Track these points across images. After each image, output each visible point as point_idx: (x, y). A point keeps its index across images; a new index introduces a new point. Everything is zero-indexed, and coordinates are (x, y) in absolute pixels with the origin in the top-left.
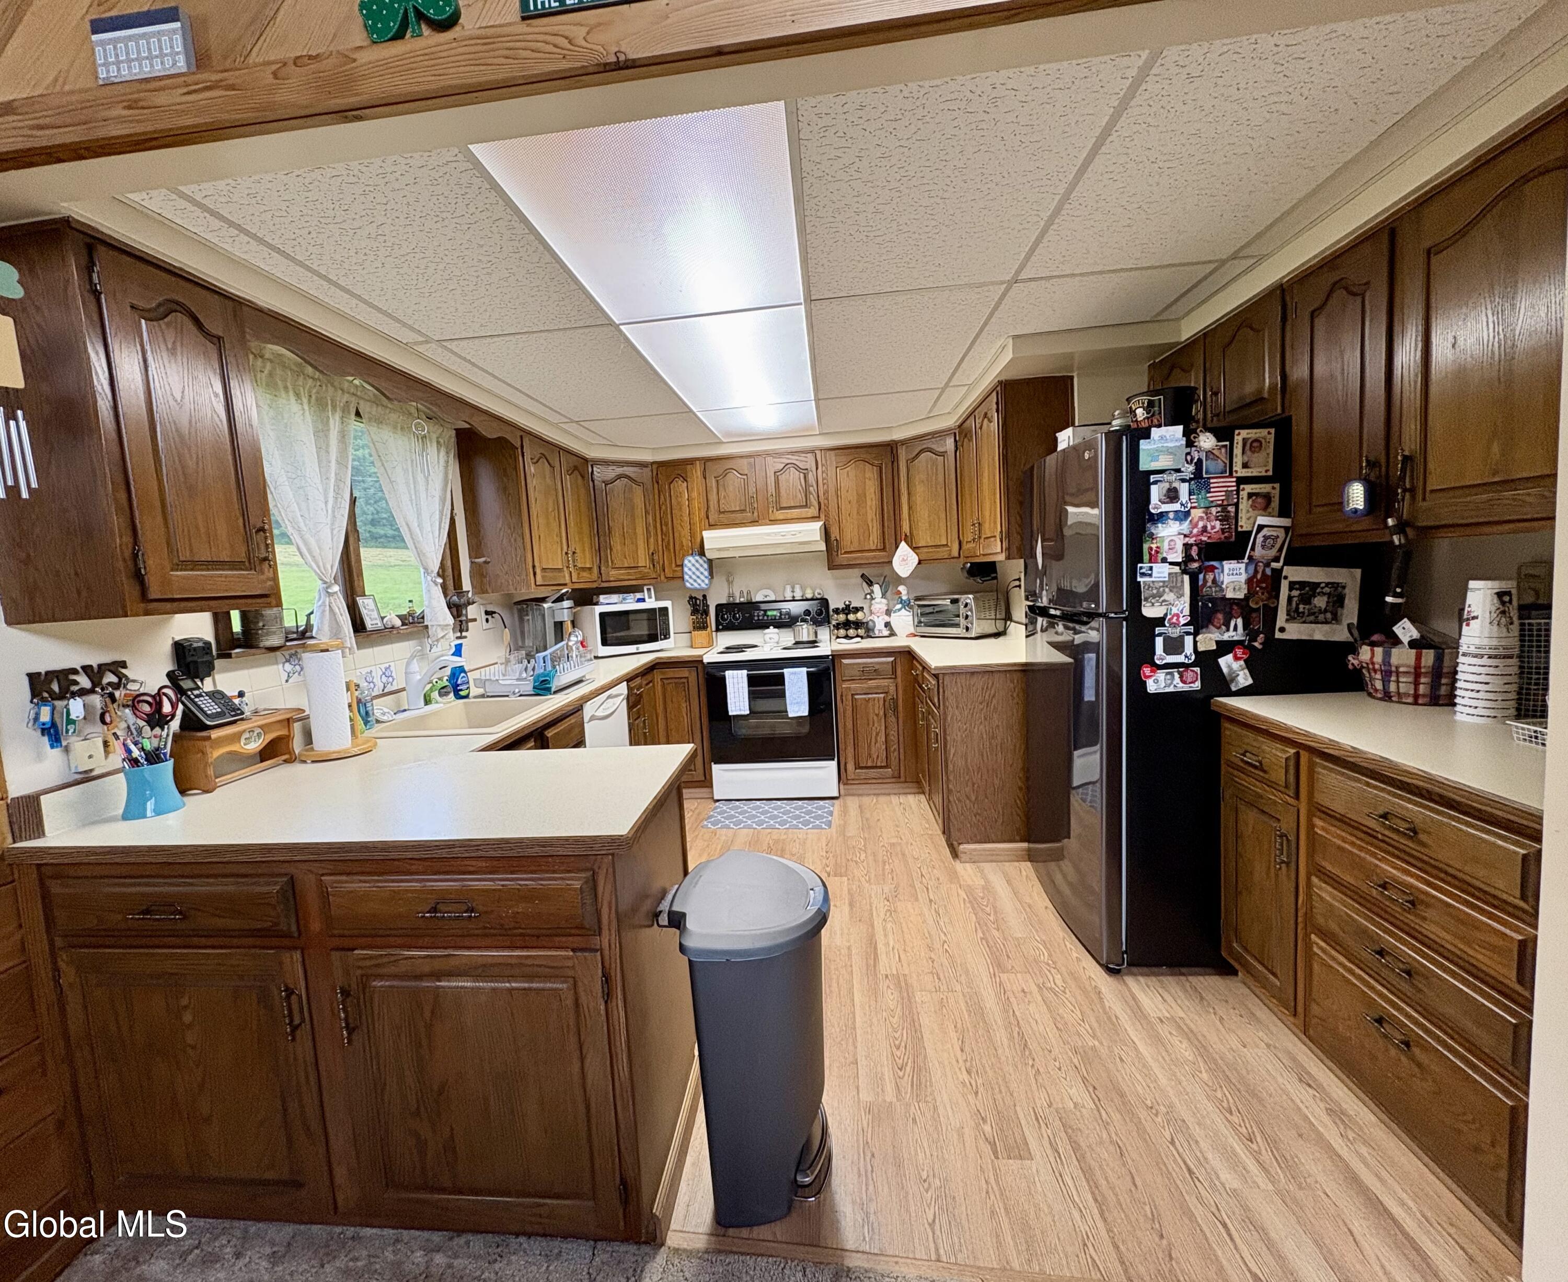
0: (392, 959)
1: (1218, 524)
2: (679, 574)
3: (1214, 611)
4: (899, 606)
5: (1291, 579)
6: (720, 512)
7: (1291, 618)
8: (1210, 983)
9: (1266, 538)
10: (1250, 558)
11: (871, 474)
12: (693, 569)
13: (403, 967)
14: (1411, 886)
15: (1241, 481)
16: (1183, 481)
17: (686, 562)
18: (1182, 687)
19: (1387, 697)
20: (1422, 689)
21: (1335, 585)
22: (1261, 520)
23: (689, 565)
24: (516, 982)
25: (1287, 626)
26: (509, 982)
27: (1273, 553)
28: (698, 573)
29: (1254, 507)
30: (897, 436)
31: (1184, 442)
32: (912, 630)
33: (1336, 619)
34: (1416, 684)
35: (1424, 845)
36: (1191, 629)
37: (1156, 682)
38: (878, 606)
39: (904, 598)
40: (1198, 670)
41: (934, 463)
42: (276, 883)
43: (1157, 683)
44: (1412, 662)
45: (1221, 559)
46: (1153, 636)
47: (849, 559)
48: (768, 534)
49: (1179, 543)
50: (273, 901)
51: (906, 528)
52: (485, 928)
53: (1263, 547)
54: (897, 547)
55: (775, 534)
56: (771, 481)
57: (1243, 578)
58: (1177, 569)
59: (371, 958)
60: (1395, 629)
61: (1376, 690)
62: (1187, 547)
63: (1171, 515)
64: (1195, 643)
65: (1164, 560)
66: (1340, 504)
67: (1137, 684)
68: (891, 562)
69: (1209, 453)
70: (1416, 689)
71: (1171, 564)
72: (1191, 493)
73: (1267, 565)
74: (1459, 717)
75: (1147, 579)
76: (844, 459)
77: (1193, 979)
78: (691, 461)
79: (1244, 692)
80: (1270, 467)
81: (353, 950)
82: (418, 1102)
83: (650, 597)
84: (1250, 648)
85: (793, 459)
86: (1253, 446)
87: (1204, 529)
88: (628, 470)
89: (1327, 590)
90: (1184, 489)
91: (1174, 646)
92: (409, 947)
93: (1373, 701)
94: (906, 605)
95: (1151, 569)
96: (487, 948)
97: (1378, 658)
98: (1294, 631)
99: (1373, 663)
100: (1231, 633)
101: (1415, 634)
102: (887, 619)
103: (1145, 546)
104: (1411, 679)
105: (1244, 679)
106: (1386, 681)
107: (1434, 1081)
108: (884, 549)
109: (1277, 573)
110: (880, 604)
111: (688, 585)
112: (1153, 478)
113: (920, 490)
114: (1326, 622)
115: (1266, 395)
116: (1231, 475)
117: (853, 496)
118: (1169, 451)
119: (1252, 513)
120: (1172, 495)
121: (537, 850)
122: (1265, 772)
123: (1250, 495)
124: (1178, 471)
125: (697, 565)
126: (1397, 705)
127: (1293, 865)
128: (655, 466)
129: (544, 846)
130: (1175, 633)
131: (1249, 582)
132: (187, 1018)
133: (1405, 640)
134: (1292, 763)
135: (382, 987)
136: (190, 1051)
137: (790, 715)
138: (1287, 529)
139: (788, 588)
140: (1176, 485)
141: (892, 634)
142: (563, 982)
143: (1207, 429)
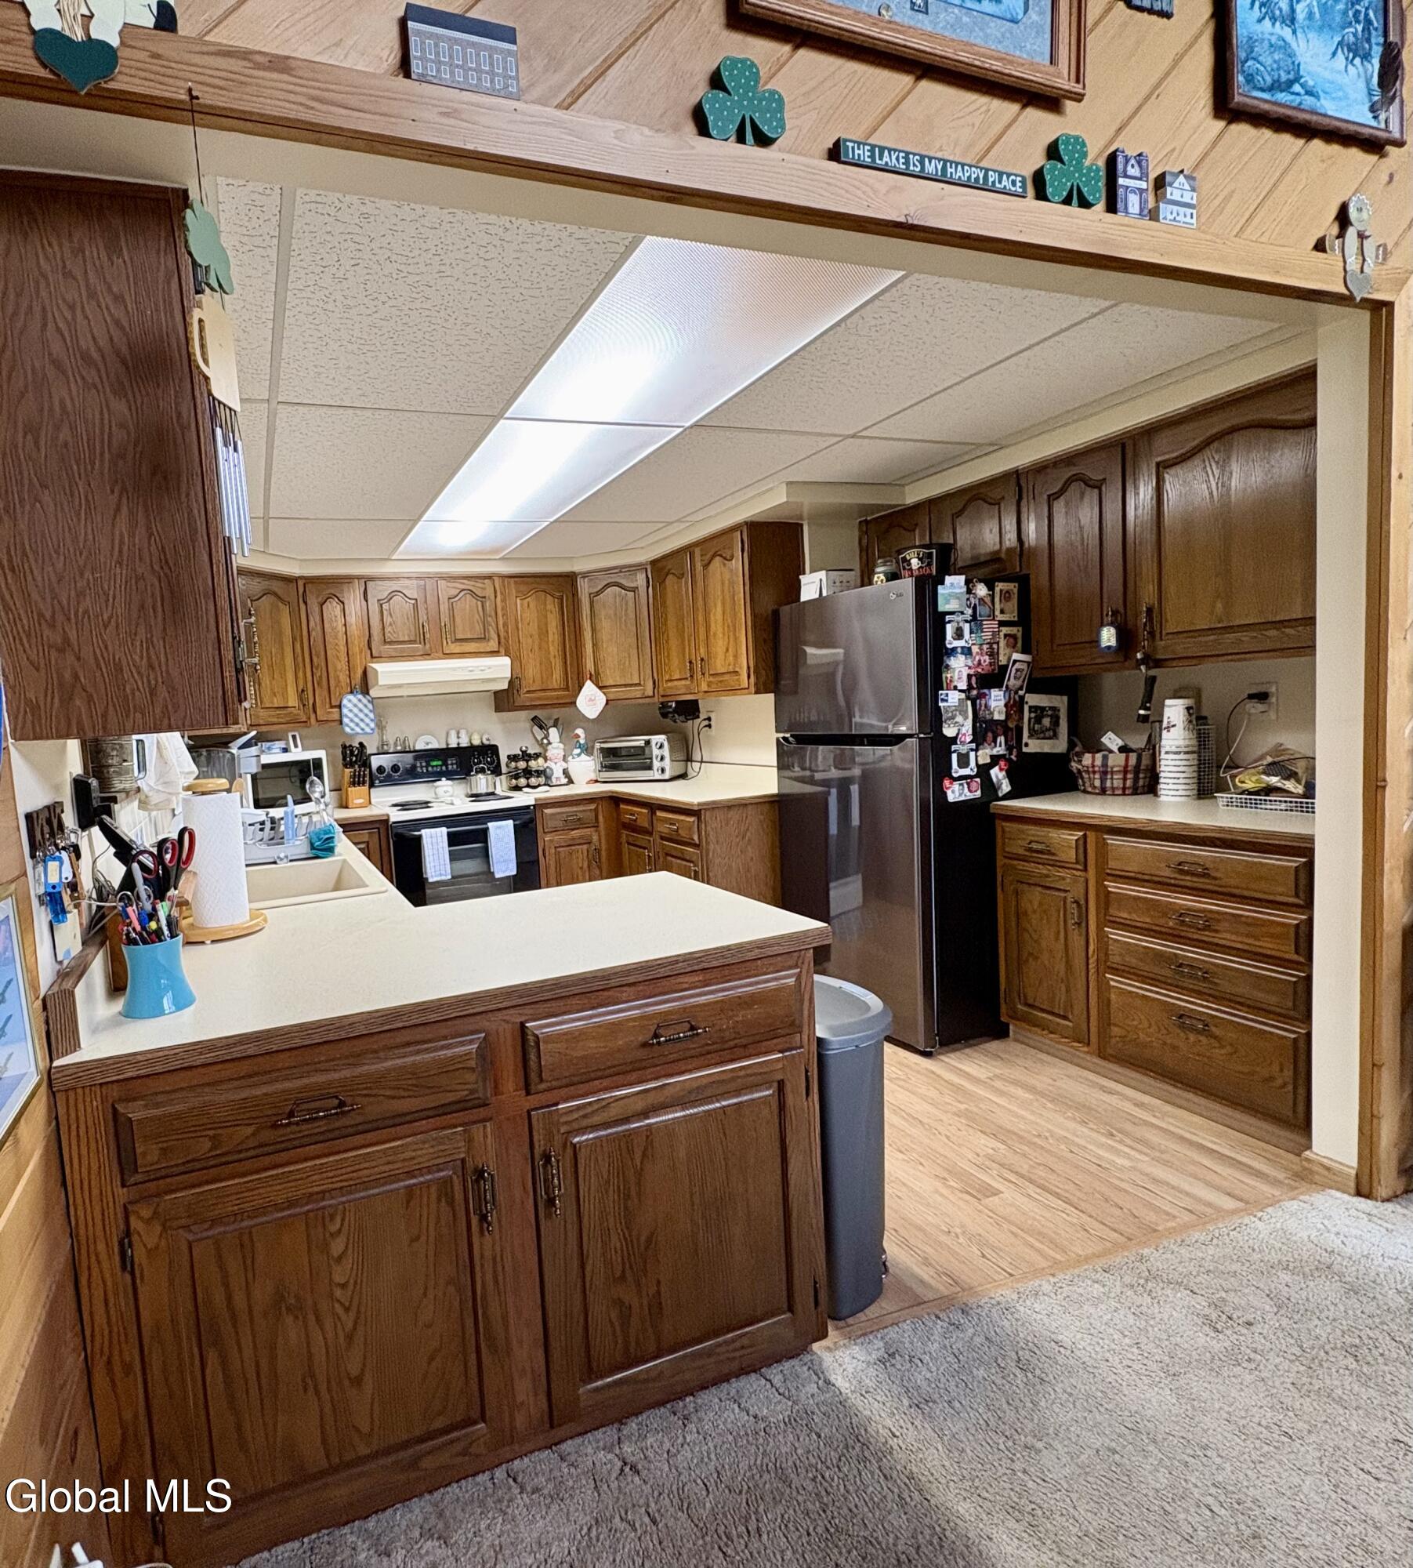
0: (604, 1103)
1: (987, 658)
2: (336, 717)
3: (986, 731)
4: (578, 751)
5: (1030, 704)
6: (385, 642)
7: (1031, 736)
8: (994, 1046)
9: (1017, 670)
10: (1007, 686)
11: (552, 605)
12: (356, 710)
13: (614, 1112)
14: (1204, 911)
15: (1002, 624)
16: (966, 621)
17: (345, 702)
18: (970, 796)
19: (1103, 791)
20: (1129, 783)
21: (1054, 709)
22: (1016, 656)
23: (350, 705)
24: (725, 1100)
25: (1029, 741)
26: (718, 1101)
27: (1019, 683)
28: (361, 715)
29: (1008, 645)
30: (577, 568)
31: (965, 589)
32: (593, 776)
33: (1055, 736)
34: (1125, 779)
35: (1215, 878)
36: (973, 746)
37: (953, 792)
38: (555, 752)
39: (582, 741)
40: (978, 780)
41: (624, 598)
42: (471, 1042)
43: (955, 793)
44: (1123, 763)
45: (990, 688)
46: (950, 753)
47: (532, 699)
48: (454, 669)
49: (965, 672)
50: (473, 1064)
51: (589, 665)
52: (708, 1045)
53: (1015, 678)
54: (581, 688)
55: (463, 669)
56: (444, 607)
57: (1002, 703)
58: (963, 696)
59: (579, 1108)
60: (1103, 740)
61: (1095, 787)
62: (969, 676)
63: (959, 650)
64: (976, 757)
65: (955, 688)
66: (1096, 641)
67: (941, 794)
68: (575, 703)
69: (981, 600)
70: (1124, 784)
71: (960, 691)
72: (971, 632)
73: (1016, 693)
74: (1163, 798)
75: (945, 704)
76: (523, 588)
77: (987, 1046)
78: (348, 579)
79: (1007, 797)
80: (1016, 614)
81: (557, 1104)
82: (624, 1264)
83: (296, 746)
84: (1009, 761)
85: (468, 584)
86: (1006, 596)
87: (979, 663)
88: (276, 586)
89: (1050, 713)
90: (966, 628)
91: (964, 761)
92: (618, 1087)
93: (1088, 796)
94: (587, 750)
95: (947, 695)
96: (697, 1069)
97: (1098, 762)
98: (1033, 746)
99: (1093, 766)
100: (998, 749)
101: (1120, 743)
102: (565, 765)
103: (944, 675)
104: (1121, 776)
105: (1006, 787)
106: (1103, 781)
107: (1231, 1045)
108: (567, 689)
109: (1022, 698)
110: (556, 749)
111: (347, 730)
112: (948, 618)
113: (605, 626)
114: (1050, 738)
115: (1003, 556)
116: (994, 619)
117: (533, 629)
118: (957, 597)
119: (1008, 651)
120: (959, 634)
121: (756, 953)
122: (1054, 854)
123: (1006, 636)
124: (962, 613)
125: (360, 706)
126: (1111, 798)
127: (1084, 925)
128: (301, 583)
129: (761, 948)
130: (963, 749)
131: (1006, 705)
132: (337, 1247)
133: (1115, 748)
134: (1081, 842)
135: (587, 1140)
136: (338, 1293)
137: (497, 876)
138: (1029, 663)
139: (453, 734)
140: (961, 624)
141: (571, 781)
142: (767, 1089)
143: (980, 581)
